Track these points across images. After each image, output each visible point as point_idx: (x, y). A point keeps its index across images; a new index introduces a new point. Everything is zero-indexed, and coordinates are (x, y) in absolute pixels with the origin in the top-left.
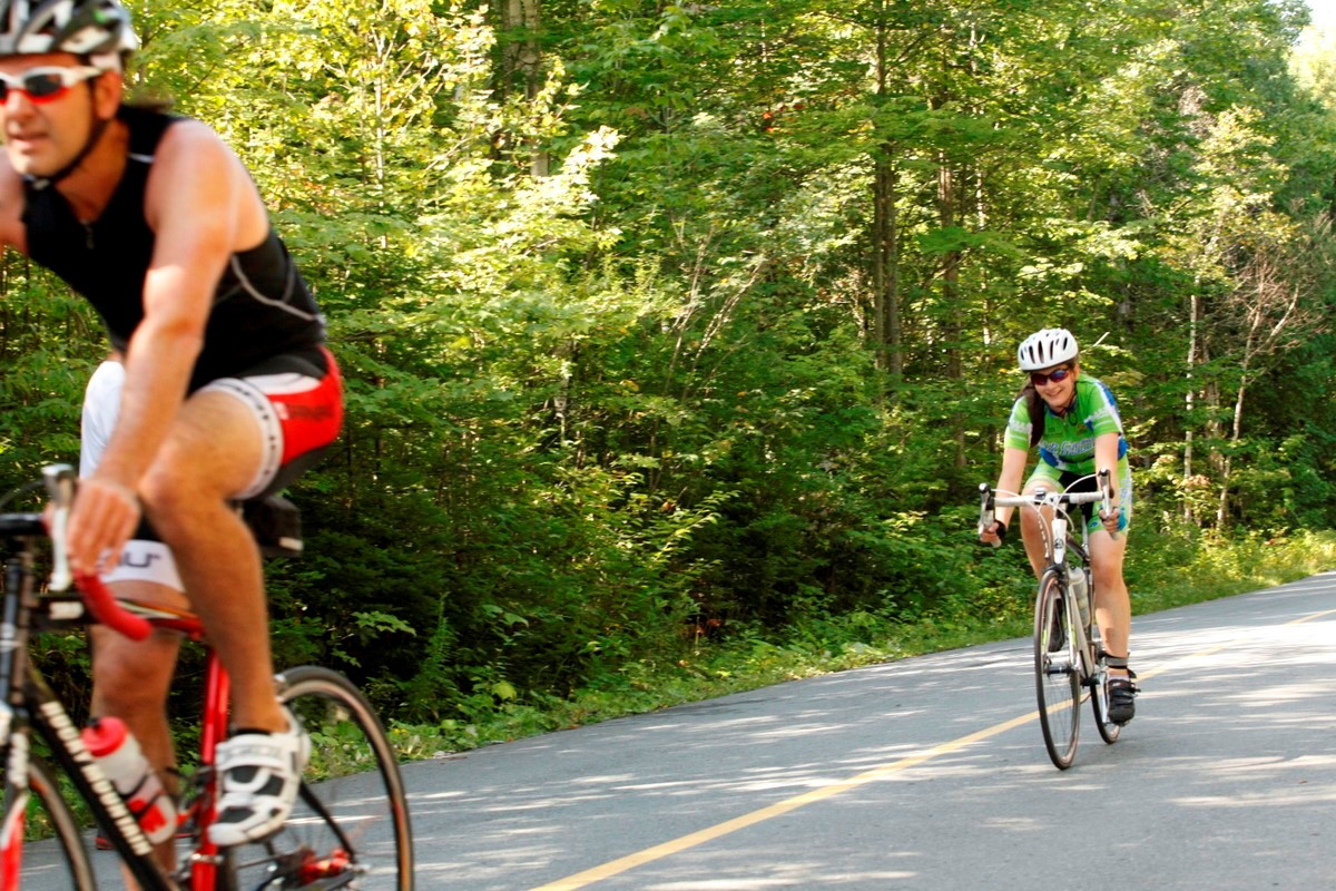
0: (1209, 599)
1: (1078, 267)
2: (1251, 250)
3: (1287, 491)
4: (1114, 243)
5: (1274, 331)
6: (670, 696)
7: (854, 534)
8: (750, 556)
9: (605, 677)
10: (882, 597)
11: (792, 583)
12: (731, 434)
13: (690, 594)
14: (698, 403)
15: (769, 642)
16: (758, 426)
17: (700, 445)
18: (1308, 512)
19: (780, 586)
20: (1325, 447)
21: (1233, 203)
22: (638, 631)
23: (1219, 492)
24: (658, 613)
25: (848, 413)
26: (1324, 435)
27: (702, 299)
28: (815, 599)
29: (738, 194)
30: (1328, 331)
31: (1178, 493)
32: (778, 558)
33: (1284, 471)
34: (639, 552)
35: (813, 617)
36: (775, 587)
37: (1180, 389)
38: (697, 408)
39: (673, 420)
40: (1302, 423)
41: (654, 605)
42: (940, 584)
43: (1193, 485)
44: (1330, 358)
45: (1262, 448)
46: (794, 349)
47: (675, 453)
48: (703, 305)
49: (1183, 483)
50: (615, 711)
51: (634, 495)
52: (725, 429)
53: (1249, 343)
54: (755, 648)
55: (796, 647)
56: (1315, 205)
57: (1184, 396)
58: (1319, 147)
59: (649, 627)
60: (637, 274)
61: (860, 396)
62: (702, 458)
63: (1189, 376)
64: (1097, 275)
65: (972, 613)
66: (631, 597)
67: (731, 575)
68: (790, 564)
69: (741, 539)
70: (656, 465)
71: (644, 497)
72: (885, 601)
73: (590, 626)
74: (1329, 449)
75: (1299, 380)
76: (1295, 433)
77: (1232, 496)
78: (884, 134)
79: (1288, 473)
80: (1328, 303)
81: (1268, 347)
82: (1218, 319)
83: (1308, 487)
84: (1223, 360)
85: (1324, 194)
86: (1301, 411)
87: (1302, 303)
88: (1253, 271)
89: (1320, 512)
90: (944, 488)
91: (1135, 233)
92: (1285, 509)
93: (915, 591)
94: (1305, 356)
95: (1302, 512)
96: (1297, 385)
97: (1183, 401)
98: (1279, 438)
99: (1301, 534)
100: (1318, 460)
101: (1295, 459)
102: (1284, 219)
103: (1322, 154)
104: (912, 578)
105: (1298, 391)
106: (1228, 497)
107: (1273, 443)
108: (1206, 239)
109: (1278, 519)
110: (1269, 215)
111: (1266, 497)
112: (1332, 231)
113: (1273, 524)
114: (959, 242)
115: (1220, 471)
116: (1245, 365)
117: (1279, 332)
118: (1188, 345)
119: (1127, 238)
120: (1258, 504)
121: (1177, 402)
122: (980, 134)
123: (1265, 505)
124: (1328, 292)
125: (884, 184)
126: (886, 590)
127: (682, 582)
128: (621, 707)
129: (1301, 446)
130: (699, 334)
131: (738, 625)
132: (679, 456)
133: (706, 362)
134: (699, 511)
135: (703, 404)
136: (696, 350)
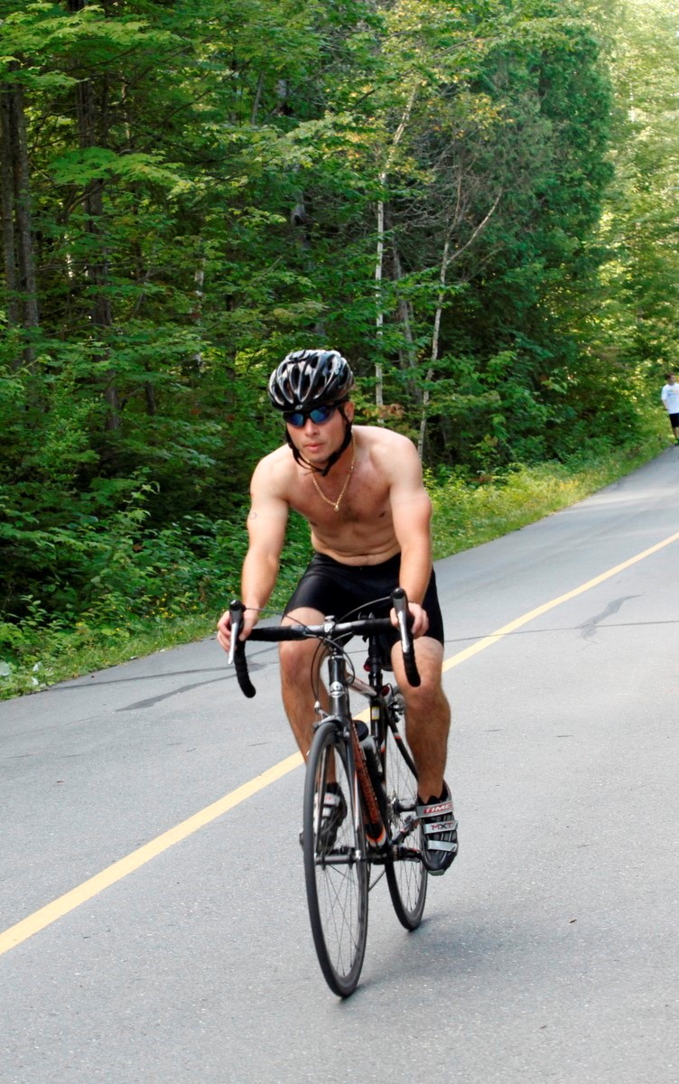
1: (244, 180)
2: (448, 139)
3: (498, 419)
4: (286, 150)
5: (477, 232)
10: (29, 604)
18: (523, 441)
20: (540, 363)
21: (424, 83)
23: (416, 422)
26: (539, 349)
30: (540, 230)
33: (494, 396)
37: (367, 313)
40: (513, 337)
42: (96, 580)
43: (386, 416)
44: (543, 259)
45: (466, 364)
49: (373, 415)
56: (521, 79)
58: (525, 24)
63: (377, 295)
64: (265, 190)
65: (137, 612)
72: (32, 609)
74: (545, 365)
75: (508, 286)
76: (506, 349)
77: (434, 426)
78: (11, 49)
79: (498, 397)
80: (540, 195)
81: (469, 249)
82: (410, 218)
83: (522, 411)
84: (417, 275)
85: (531, 66)
86: (511, 323)
87: (509, 196)
88: (450, 161)
89: (537, 440)
90: (95, 459)
91: (309, 135)
92: (496, 439)
93: (65, 588)
94: (514, 257)
95: (517, 440)
96: (505, 292)
97: (372, 327)
98: (486, 355)
99: (516, 470)
100: (534, 379)
101: (506, 380)
102: (485, 100)
103: (527, 32)
104: (61, 572)
105: (507, 299)
106: (428, 427)
107: (478, 362)
108: (392, 125)
109: (488, 451)
110: (465, 97)
111: (473, 425)
112: (542, 111)
113: (483, 457)
114: (102, 168)
115: (417, 397)
116: (443, 272)
117: (482, 232)
118: (375, 261)
119: (298, 141)
120: (463, 434)
121: (365, 328)
122: (126, 40)
123: (471, 436)
124: (540, 182)
125: (12, 102)
126: (31, 596)
129: (512, 364)
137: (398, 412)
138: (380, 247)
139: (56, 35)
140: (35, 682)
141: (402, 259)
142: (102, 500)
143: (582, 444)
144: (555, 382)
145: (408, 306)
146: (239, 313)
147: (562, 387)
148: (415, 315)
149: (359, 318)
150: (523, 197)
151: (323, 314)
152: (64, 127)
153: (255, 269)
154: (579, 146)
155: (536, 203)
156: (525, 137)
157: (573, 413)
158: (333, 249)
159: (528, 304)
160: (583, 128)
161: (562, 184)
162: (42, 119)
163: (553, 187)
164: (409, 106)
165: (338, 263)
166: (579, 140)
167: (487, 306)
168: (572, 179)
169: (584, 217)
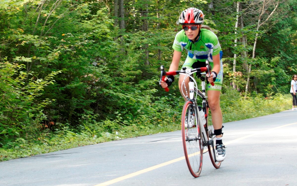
0: (243, 119)
3: (273, 79)
5: (269, 16)
6: (35, 151)
7: (105, 90)
8: (65, 98)
9: (10, 143)
10: (117, 115)
11: (82, 109)
12: (58, 50)
13: (43, 112)
14: (47, 38)
15: (72, 131)
16: (70, 47)
17: (47, 54)
18: (281, 87)
19: (77, 110)
20: (288, 62)
22: (22, 126)
23: (246, 79)
24: (30, 119)
25: (104, 43)
26: (288, 57)
28: (90, 115)
31: (230, 78)
32: (76, 99)
33: (272, 71)
34: (23, 95)
35: (89, 122)
36: (75, 110)
37: (232, 38)
38: (46, 40)
39: (37, 45)
40: (279, 52)
41: (29, 116)
42: (139, 111)
43: (236, 76)
44: (291, 27)
45: (264, 61)
46: (83, 18)
47: (37, 57)
49: (232, 75)
50: (14, 156)
51: (22, 72)
52: (57, 48)
53: (259, 21)
54: (67, 133)
55: (83, 134)
57: (233, 41)
59: (26, 125)
61: (109, 37)
62: (47, 59)
63: (235, 33)
65: (151, 122)
66: (19, 113)
67: (58, 105)
68: (81, 102)
69: (62, 92)
70: (30, 61)
71: (25, 73)
72: (118, 117)
73: (4, 124)
74: (290, 63)
75: (279, 35)
76: (276, 56)
77: (252, 80)
79: (274, 72)
80: (290, 6)
81: (266, 22)
82: (247, 11)
83: (281, 77)
84: (249, 27)
86: (279, 48)
87: (281, 5)
90: (141, 73)
93: (129, 113)
94: (281, 26)
95: (279, 86)
96: (278, 37)
97: (233, 43)
98: (270, 58)
99: (278, 95)
100: (285, 67)
101: (276, 66)
104: (128, 108)
106: (250, 81)
107: (268, 60)
109: (269, 89)
111: (265, 81)
113: (267, 91)
115: (247, 70)
116: (257, 29)
118: (235, 20)
120: (261, 83)
121: (231, 43)
123: (264, 84)
124: (291, 1)
126: (118, 112)
127: (40, 107)
128: (16, 155)
129: (279, 61)
130: (47, 11)
131: (61, 124)
132: (38, 58)
133: (50, 22)
134: (47, 79)
135: (48, 38)
136: (46, 17)
137: (240, 74)
138: (237, 16)
140: (118, 137)
141: (244, 23)
142: (142, 86)
144: (293, 68)
145: (245, 40)
147: (295, 70)
148: (247, 43)
149: (229, 39)
150: (285, 6)
155: (289, 9)
158: (222, 16)
159: (285, 42)
163: (295, 4)
165: (223, 20)
167: (271, 42)
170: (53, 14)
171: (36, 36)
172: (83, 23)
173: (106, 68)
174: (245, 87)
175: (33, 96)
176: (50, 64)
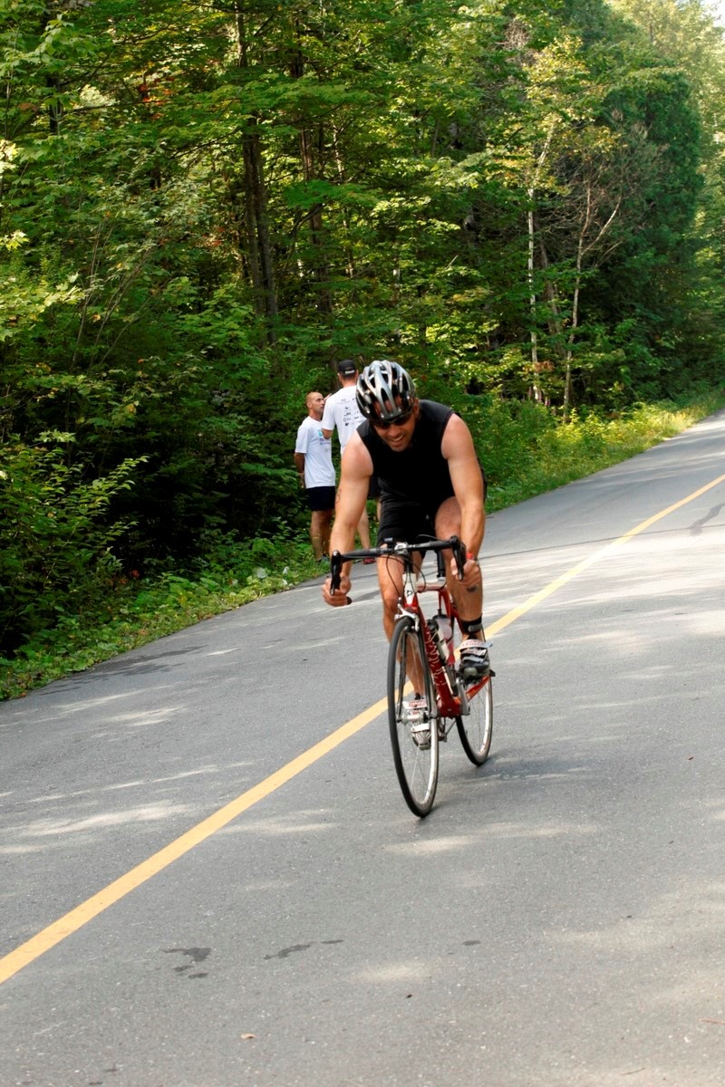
1: (428, 199)
2: (580, 160)
3: (624, 370)
4: (458, 176)
5: (603, 231)
6: (103, 650)
7: (249, 467)
9: (45, 634)
10: (278, 523)
11: (199, 517)
12: (134, 399)
13: (112, 552)
14: (105, 375)
15: (184, 576)
16: (158, 387)
17: (109, 408)
18: (643, 385)
19: (188, 521)
20: (654, 326)
21: (560, 120)
23: (563, 374)
24: (84, 565)
25: (236, 361)
26: (653, 316)
27: (101, 283)
29: (125, 186)
30: (650, 227)
31: (528, 377)
32: (184, 496)
33: (620, 352)
37: (523, 295)
38: (104, 379)
39: (84, 391)
40: (633, 307)
43: (541, 370)
44: (653, 249)
45: (600, 329)
46: (183, 309)
47: (86, 419)
48: (102, 288)
49: (531, 369)
51: (55, 466)
52: (129, 394)
54: (172, 586)
55: (207, 581)
56: (632, 114)
57: (527, 301)
58: (632, 74)
60: (42, 264)
61: (245, 345)
63: (530, 281)
64: (443, 206)
66: (60, 557)
68: (196, 501)
69: (151, 485)
70: (73, 439)
71: (65, 469)
72: (281, 527)
74: (658, 328)
75: (628, 270)
76: (628, 317)
77: (576, 377)
78: (249, 109)
79: (624, 354)
80: (649, 201)
81: (598, 243)
82: (553, 222)
83: (642, 363)
84: (560, 265)
85: (640, 104)
86: (631, 297)
87: (627, 202)
88: (581, 178)
89: (653, 384)
91: (475, 164)
92: (623, 385)
94: (632, 248)
95: (639, 385)
96: (626, 274)
97: (528, 305)
98: (613, 322)
99: (639, 407)
100: (649, 339)
101: (629, 340)
102: (605, 131)
103: (636, 79)
104: (302, 499)
105: (629, 281)
106: (572, 378)
107: (608, 328)
108: (537, 153)
109: (618, 394)
110: (591, 129)
111: (605, 375)
112: (648, 138)
113: (614, 399)
114: (322, 196)
115: (563, 355)
116: (579, 261)
117: (607, 230)
118: (528, 256)
119: (468, 170)
120: (599, 382)
121: (522, 306)
122: (334, 99)
123: (604, 383)
124: (649, 191)
125: (252, 148)
126: (279, 518)
127: (105, 543)
128: (62, 668)
129: (633, 328)
130: (99, 308)
131: (155, 561)
132: (90, 421)
133: (108, 331)
134: (114, 477)
135: (108, 374)
136: (100, 321)
137: (549, 367)
138: (531, 245)
139: (282, 97)
140: (285, 582)
141: (548, 253)
143: (688, 387)
144: (665, 340)
145: (554, 288)
146: (428, 300)
147: (671, 344)
148: (559, 294)
149: (517, 299)
150: (637, 203)
151: (489, 297)
152: (292, 165)
153: (440, 265)
154: (678, 163)
155: (647, 207)
156: (637, 157)
157: (679, 363)
158: (496, 248)
159: (643, 283)
160: (680, 149)
161: (666, 192)
162: (275, 158)
163: (659, 195)
164: (549, 138)
165: (500, 258)
166: (678, 159)
167: (613, 286)
168: (673, 188)
169: (683, 216)
170: (114, 314)
171: (81, 377)
172: (184, 322)
173: (244, 418)
174: (563, 394)
175: (88, 516)
176: (118, 431)
